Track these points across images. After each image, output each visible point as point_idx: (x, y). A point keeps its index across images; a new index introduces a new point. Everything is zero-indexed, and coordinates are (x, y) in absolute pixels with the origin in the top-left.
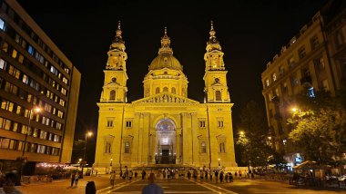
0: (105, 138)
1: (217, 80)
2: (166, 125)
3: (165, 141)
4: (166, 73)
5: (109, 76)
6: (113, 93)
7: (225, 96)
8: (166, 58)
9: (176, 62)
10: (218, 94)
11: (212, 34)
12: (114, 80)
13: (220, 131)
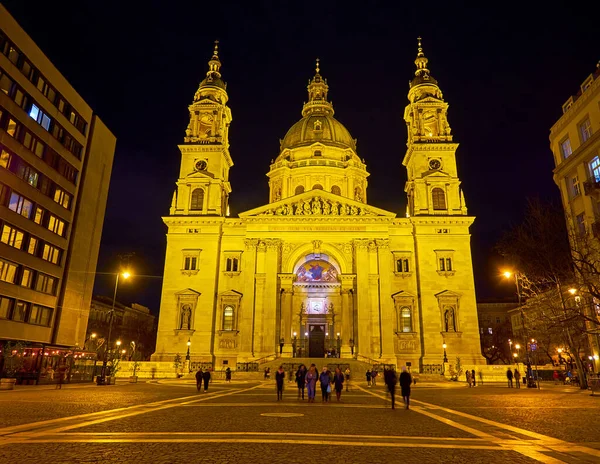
0: (179, 296)
1: (435, 165)
2: (318, 269)
3: (316, 305)
4: (318, 154)
5: (190, 157)
6: (198, 195)
7: (455, 200)
8: (318, 123)
9: (340, 132)
10: (438, 195)
11: (421, 63)
12: (201, 166)
13: (444, 283)
